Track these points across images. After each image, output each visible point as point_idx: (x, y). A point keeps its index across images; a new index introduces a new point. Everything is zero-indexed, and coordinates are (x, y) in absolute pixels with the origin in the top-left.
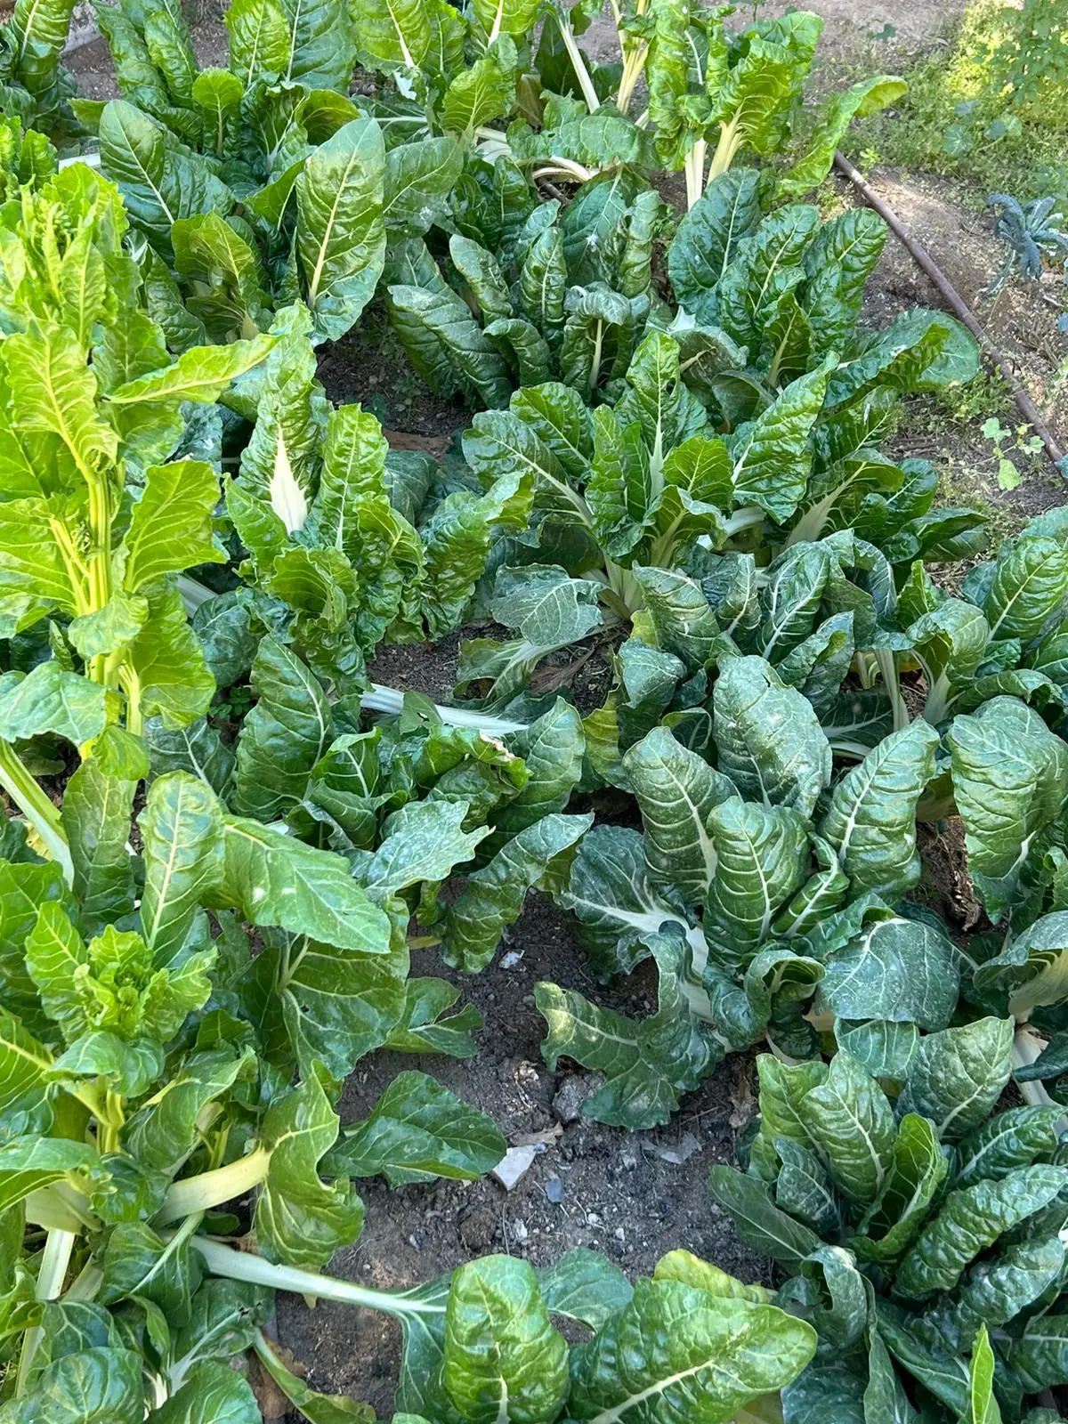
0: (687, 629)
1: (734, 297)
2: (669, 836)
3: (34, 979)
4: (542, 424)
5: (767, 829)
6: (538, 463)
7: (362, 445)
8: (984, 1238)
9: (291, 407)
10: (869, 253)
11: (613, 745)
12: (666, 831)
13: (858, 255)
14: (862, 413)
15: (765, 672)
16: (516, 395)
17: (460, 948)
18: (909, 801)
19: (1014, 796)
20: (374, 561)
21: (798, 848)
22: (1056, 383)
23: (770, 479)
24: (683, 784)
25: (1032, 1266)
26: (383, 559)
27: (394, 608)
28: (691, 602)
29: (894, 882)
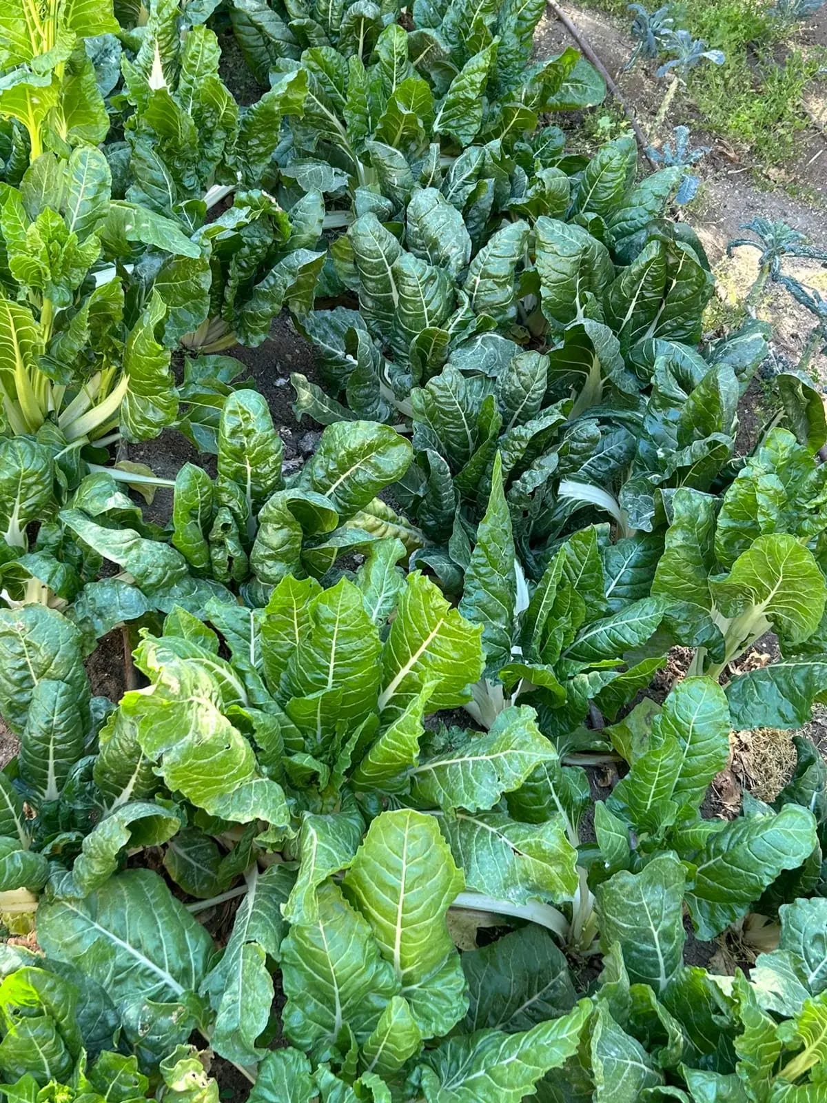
0: (396, 182)
1: (449, 26)
2: (374, 284)
3: (5, 236)
4: (321, 75)
5: (428, 273)
6: (316, 96)
7: (206, 51)
8: (517, 454)
9: (164, 26)
10: (537, 9)
11: (350, 262)
12: (371, 280)
13: (530, 10)
14: (520, 94)
15: (437, 196)
16: (305, 53)
17: (246, 332)
18: (512, 263)
19: (568, 261)
20: (209, 125)
21: (447, 294)
22: (657, 119)
23: (458, 119)
24: (382, 249)
25: (541, 467)
26: (215, 124)
27: (219, 155)
28: (400, 165)
29: (501, 317)
